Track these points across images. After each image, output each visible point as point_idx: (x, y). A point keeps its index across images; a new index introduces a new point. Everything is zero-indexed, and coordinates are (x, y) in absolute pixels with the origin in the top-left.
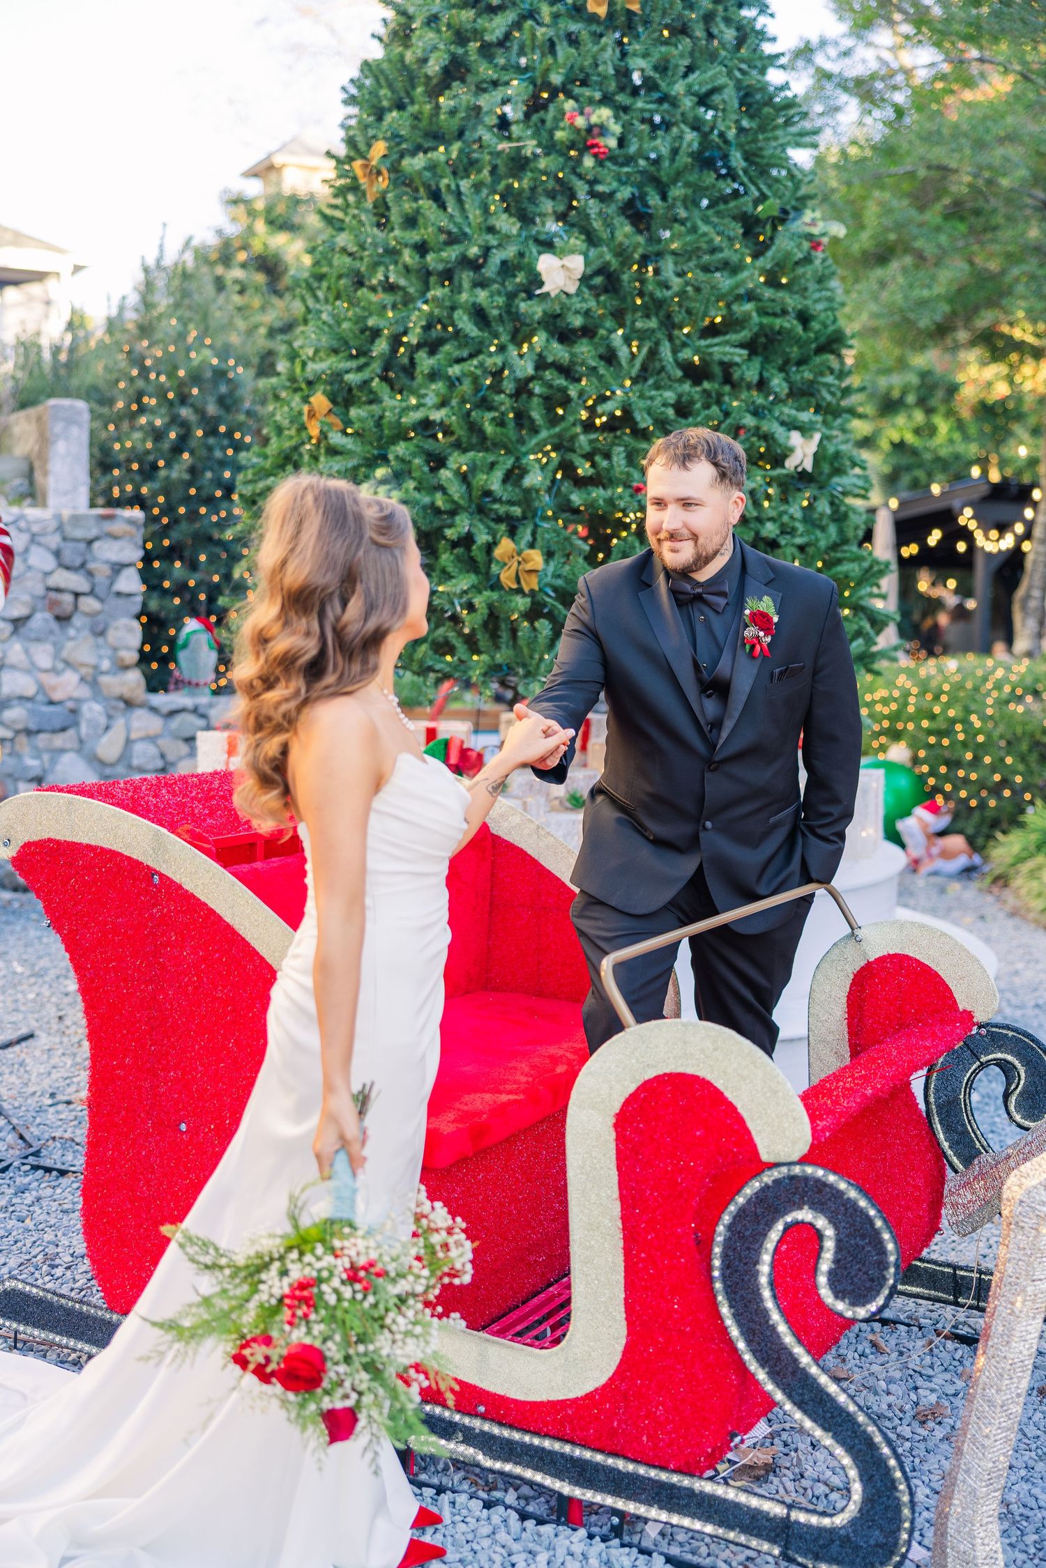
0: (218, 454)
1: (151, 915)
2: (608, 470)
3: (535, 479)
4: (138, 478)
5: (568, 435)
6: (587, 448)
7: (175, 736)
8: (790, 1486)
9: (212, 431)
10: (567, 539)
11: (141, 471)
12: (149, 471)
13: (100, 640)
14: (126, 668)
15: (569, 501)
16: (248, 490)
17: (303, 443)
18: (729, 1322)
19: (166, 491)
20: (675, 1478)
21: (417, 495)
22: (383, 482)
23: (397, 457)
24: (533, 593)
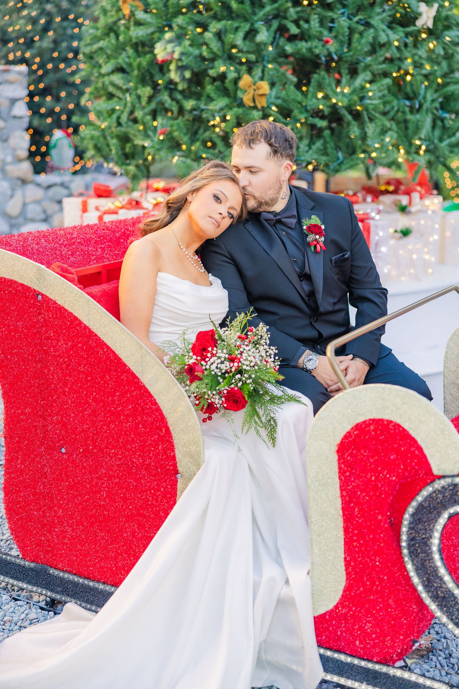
0: (69, 32)
1: (37, 320)
2: (308, 30)
3: (263, 36)
4: (23, 47)
5: (283, 8)
6: (295, 17)
7: (52, 200)
8: (444, 662)
9: (65, 18)
10: (283, 74)
11: (25, 43)
12: (30, 43)
13: (5, 145)
14: (20, 160)
15: (284, 50)
16: (87, 50)
17: (120, 19)
18: (412, 574)
19: (40, 54)
20: (377, 667)
21: (191, 49)
22: (170, 41)
23: (178, 25)
24: (263, 109)
